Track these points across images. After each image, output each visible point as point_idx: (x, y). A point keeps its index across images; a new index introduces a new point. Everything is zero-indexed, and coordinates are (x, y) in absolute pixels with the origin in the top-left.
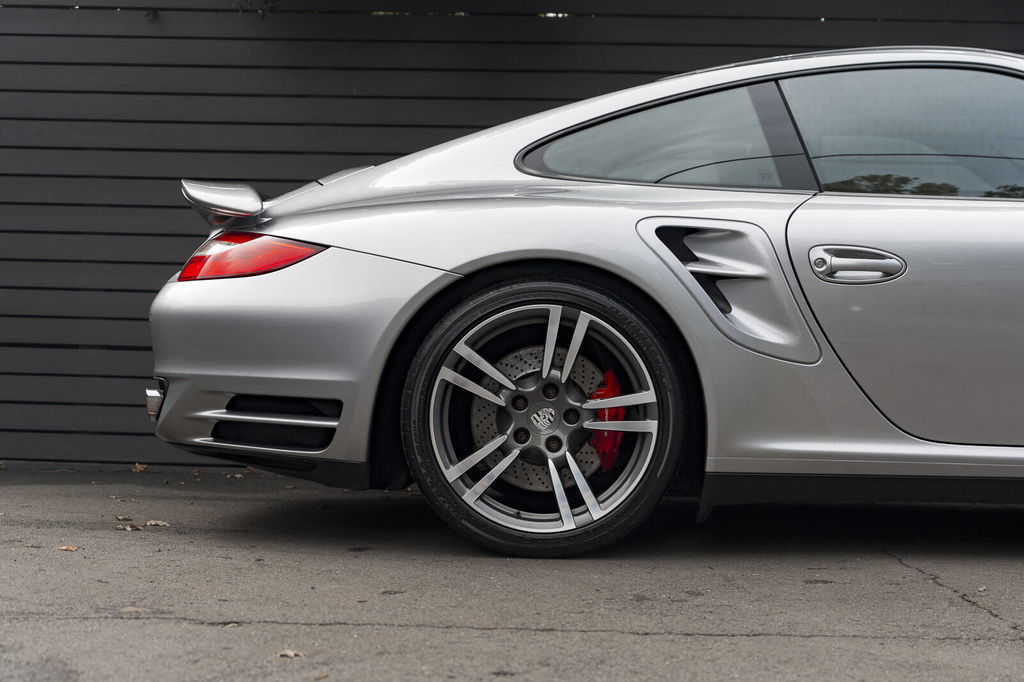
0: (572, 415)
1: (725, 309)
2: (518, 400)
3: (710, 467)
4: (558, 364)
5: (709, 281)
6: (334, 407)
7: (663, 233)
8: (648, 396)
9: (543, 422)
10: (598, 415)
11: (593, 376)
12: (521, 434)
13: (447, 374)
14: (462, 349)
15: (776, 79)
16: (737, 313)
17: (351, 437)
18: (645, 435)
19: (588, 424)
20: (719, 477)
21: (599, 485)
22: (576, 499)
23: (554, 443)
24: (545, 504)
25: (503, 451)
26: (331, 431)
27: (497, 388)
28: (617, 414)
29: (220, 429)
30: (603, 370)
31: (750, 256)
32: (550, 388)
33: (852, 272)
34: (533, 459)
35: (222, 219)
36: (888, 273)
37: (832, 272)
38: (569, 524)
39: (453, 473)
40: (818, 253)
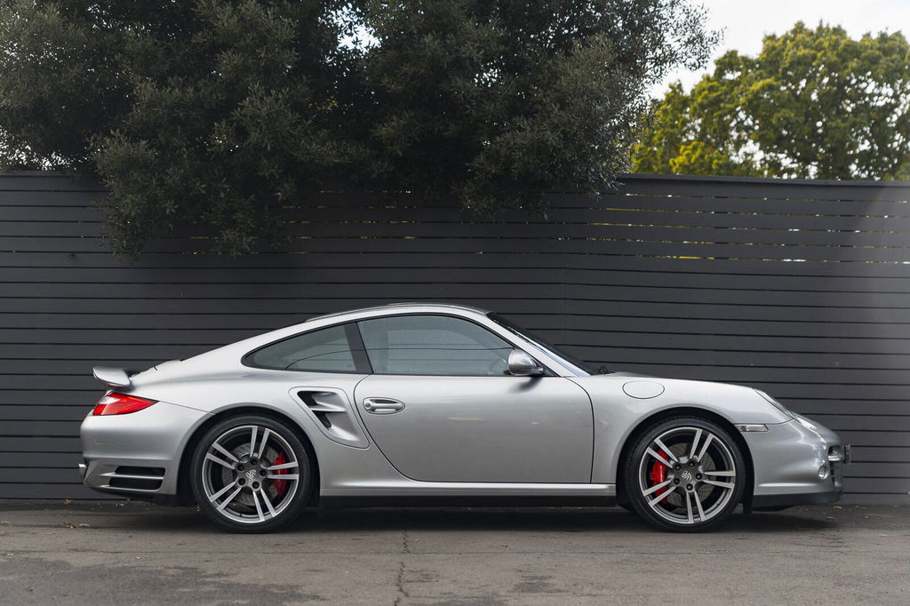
0: (263, 472)
1: (328, 425)
2: (240, 467)
3: (321, 494)
4: (256, 450)
5: (321, 415)
6: (161, 471)
7: (301, 394)
8: (295, 464)
9: (251, 476)
10: (275, 472)
11: (273, 455)
12: (242, 481)
13: (209, 456)
14: (216, 445)
15: (356, 321)
16: (333, 427)
17: (169, 483)
18: (294, 481)
19: (270, 476)
20: (324, 497)
21: (275, 503)
22: (265, 509)
23: (255, 485)
24: (253, 511)
25: (234, 488)
26: (161, 481)
27: (231, 462)
28: (284, 472)
29: (113, 481)
30: (279, 453)
31: (340, 403)
32: (253, 461)
33: (382, 409)
34: (247, 491)
35: (111, 387)
36: (398, 409)
37: (373, 409)
38: (262, 519)
39: (212, 498)
40: (367, 401)
